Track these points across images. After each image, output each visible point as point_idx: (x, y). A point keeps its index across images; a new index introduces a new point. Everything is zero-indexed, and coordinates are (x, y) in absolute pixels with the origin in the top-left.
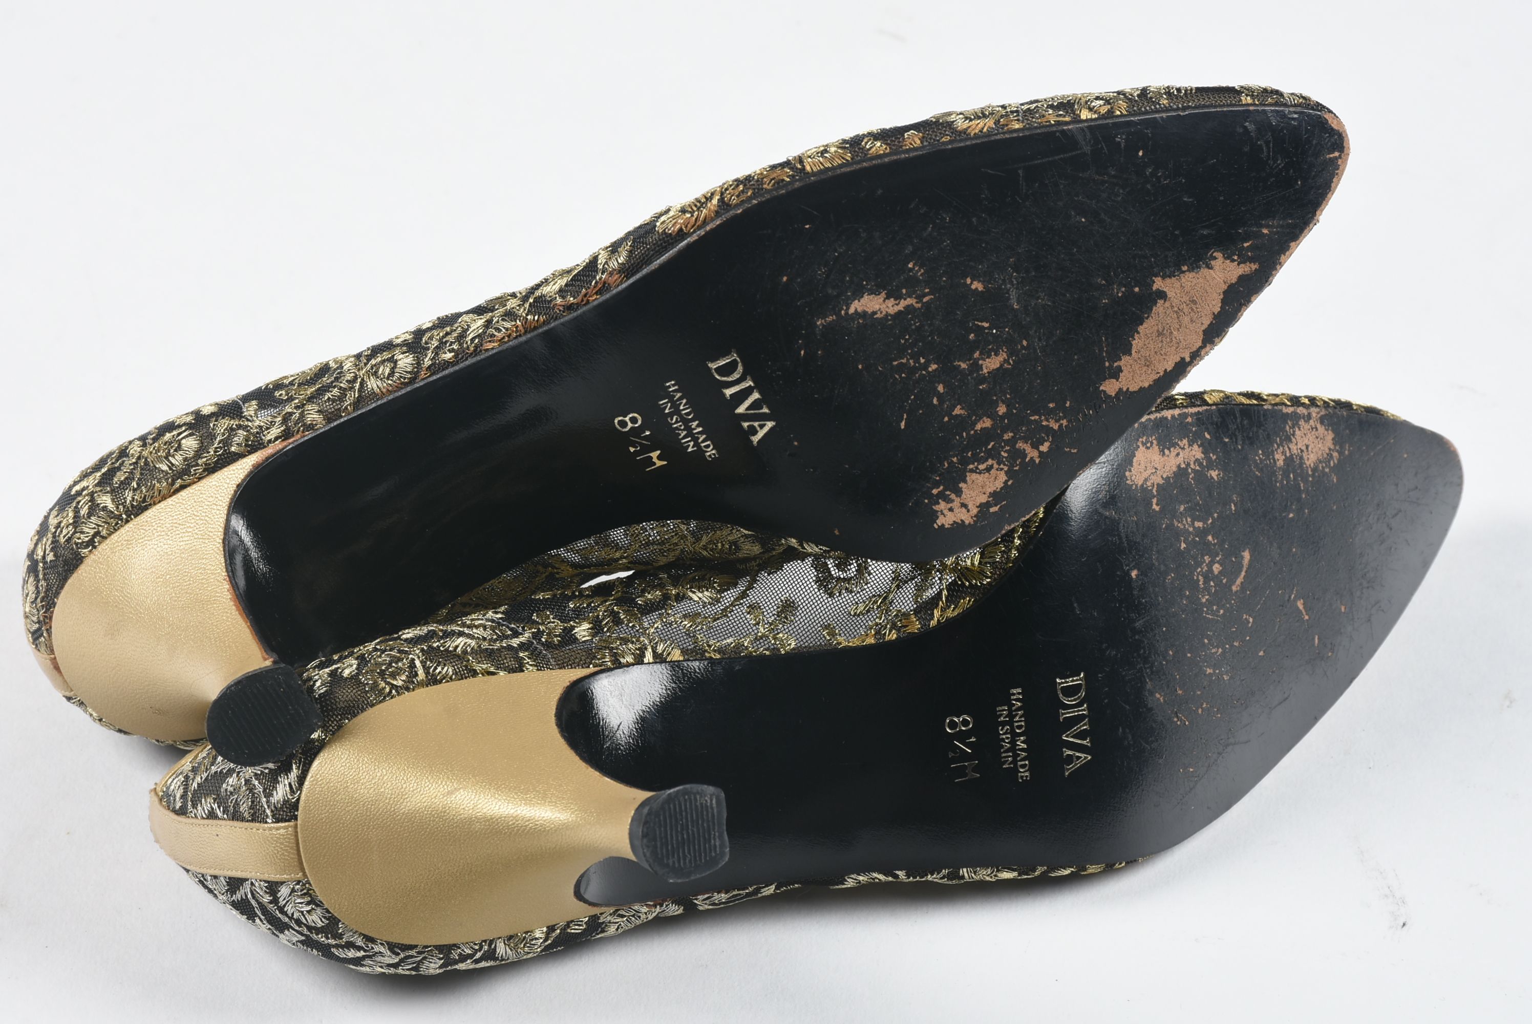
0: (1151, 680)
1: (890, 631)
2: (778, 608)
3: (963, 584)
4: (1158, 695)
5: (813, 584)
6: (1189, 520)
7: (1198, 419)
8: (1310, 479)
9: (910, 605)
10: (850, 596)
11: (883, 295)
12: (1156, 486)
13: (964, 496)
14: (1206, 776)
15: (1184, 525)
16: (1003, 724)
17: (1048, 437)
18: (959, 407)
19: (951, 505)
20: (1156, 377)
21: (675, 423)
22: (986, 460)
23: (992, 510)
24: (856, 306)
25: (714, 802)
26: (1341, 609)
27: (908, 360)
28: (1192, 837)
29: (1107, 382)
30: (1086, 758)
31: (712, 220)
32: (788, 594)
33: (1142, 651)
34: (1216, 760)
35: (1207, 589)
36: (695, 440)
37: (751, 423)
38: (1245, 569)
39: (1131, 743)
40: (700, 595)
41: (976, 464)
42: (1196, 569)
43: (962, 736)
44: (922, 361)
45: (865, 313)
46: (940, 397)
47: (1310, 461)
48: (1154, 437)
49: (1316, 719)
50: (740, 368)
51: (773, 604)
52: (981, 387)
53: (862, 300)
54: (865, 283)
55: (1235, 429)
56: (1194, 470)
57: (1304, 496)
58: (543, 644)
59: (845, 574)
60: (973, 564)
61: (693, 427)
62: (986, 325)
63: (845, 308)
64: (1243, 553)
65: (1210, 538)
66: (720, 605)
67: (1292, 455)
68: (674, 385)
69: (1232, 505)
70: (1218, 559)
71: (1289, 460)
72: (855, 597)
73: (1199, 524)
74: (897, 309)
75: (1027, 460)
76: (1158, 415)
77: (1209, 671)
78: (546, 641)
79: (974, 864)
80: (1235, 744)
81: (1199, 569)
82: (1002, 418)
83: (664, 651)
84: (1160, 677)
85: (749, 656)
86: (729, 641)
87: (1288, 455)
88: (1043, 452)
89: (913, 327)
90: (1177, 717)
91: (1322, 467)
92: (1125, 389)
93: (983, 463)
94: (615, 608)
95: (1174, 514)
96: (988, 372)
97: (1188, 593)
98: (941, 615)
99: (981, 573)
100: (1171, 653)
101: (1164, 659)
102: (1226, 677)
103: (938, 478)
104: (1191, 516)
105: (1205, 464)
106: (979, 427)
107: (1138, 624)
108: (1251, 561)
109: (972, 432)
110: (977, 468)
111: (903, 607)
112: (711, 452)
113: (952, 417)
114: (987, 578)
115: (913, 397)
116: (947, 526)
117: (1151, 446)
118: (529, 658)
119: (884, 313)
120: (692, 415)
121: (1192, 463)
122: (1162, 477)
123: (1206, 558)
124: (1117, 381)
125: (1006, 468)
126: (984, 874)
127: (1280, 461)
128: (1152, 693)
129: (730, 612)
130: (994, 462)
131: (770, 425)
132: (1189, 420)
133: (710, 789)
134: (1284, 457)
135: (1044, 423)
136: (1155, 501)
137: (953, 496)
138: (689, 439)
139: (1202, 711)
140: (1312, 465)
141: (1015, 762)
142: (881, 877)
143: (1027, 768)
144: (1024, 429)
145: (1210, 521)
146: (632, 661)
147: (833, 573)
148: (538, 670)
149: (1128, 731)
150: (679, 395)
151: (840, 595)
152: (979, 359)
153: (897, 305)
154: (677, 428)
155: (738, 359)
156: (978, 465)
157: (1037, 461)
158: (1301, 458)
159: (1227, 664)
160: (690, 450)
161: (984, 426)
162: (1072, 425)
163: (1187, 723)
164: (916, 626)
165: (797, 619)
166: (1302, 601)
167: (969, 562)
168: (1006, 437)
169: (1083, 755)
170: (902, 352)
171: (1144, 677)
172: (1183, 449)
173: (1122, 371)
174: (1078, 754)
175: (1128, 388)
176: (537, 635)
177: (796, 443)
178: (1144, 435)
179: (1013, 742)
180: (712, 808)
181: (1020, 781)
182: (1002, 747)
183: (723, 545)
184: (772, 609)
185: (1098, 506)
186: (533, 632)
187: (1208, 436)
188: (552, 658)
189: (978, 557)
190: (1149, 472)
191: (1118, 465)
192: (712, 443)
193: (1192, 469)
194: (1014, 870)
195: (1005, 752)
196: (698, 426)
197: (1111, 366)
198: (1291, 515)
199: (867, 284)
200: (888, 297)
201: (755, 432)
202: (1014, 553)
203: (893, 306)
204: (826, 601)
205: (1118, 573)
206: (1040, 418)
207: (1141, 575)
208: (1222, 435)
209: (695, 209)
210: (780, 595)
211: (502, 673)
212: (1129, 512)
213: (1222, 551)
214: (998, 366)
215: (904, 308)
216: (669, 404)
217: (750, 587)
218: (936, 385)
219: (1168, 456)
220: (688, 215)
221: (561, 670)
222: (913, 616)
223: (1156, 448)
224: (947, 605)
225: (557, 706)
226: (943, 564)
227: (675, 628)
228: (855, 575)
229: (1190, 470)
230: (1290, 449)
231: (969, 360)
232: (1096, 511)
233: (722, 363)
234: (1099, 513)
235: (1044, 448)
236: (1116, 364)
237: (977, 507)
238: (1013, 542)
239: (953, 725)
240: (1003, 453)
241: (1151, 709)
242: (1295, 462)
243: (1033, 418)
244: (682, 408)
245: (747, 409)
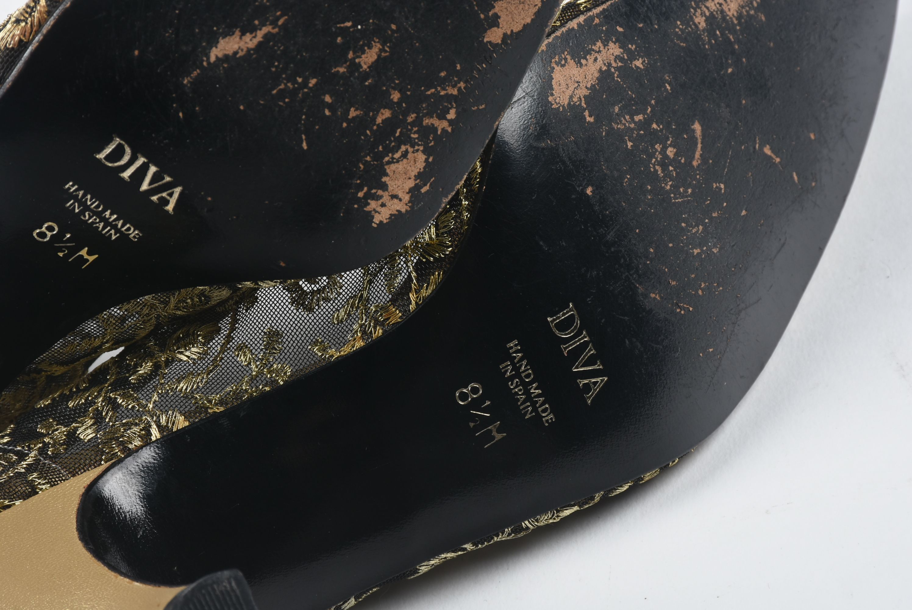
0: (640, 284)
1: (375, 328)
2: (264, 341)
3: (428, 261)
4: (653, 295)
5: (290, 306)
6: (627, 117)
7: (606, 17)
8: (738, 28)
9: (386, 297)
10: (329, 305)
11: (238, 33)
12: (583, 99)
13: (390, 188)
14: (728, 350)
15: (625, 124)
16: (511, 378)
17: (451, 104)
18: (352, 109)
19: (381, 201)
20: (535, 10)
21: (89, 219)
22: (399, 148)
23: (423, 190)
24: (215, 53)
25: (233, 584)
26: (810, 138)
27: (286, 85)
28: (738, 406)
29: (489, 32)
30: (602, 381)
31: (46, 20)
32: (269, 325)
33: (622, 261)
34: (733, 331)
35: (668, 175)
36: (115, 227)
37: (159, 195)
38: (699, 141)
39: (642, 349)
40: (188, 353)
41: (390, 155)
42: (650, 162)
43: (476, 404)
44: (300, 80)
45: (226, 57)
46: (330, 107)
47: (732, 11)
48: (566, 53)
49: (821, 250)
50: (128, 150)
51: (258, 339)
52: (367, 83)
53: (219, 46)
54: (215, 28)
55: (646, 11)
56: (617, 69)
57: (737, 47)
58: (50, 458)
59: (318, 286)
60: (431, 238)
61: (107, 216)
62: (349, 24)
63: (205, 59)
64: (692, 127)
65: (654, 126)
66: (209, 357)
67: (711, 13)
68: (73, 186)
69: (667, 85)
70: (669, 142)
71: (711, 19)
72: (334, 304)
73: (639, 118)
74: (256, 41)
75: (439, 133)
76: (564, 29)
77: (696, 251)
78: (53, 454)
79: (533, 513)
80: (746, 308)
81: (654, 160)
82: (399, 103)
83: (167, 423)
84: (649, 278)
85: (251, 399)
86: (228, 389)
87: (707, 14)
88: (451, 120)
89: (279, 52)
90: (679, 307)
91: (746, 11)
92: (509, 33)
93: (397, 152)
94: (111, 394)
95: (611, 118)
96: (369, 67)
97: (649, 188)
98: (417, 297)
99: (442, 245)
100: (652, 250)
101: (647, 258)
102: (715, 251)
103: (358, 182)
104: (627, 113)
105: (626, 57)
106: (379, 120)
107: (610, 237)
108: (703, 130)
109: (375, 127)
110: (393, 158)
111: (379, 301)
112: (134, 233)
113: (349, 121)
114: (449, 247)
115: (304, 117)
116: (385, 221)
117: (566, 62)
118: (39, 478)
119: (245, 50)
120: (102, 207)
121: (613, 62)
122: (586, 87)
123: (656, 147)
124: (498, 27)
125: (421, 148)
126: (545, 519)
127: (700, 21)
128: (646, 296)
129: (221, 361)
130: (407, 146)
131: (178, 191)
132: (597, 21)
133: (226, 573)
134: (704, 18)
135: (442, 93)
136: (587, 113)
137: (380, 192)
138: (109, 228)
139: (702, 292)
140: (735, 14)
141: (535, 409)
142: (450, 555)
143: (549, 411)
144: (424, 106)
145: (649, 109)
146: (140, 443)
147: (305, 288)
148: (52, 486)
149: (634, 340)
150: (81, 193)
151: (319, 307)
152: (354, 59)
153: (255, 37)
154: (93, 223)
155: (122, 142)
156: (393, 154)
157: (449, 129)
158: (722, 11)
159: (712, 238)
160: (114, 238)
161: (384, 117)
162: (471, 84)
163: (691, 309)
164: (397, 316)
165: (285, 346)
166: (768, 146)
167: (427, 237)
168: (410, 120)
169: (599, 379)
170: (277, 80)
171: (633, 283)
172: (599, 52)
173: (499, 17)
174: (593, 380)
175: (512, 31)
176: (42, 451)
177: (209, 199)
178: (555, 55)
179: (527, 392)
180: (233, 591)
181: (547, 425)
182: (518, 400)
183: (192, 300)
184: (258, 345)
185: (531, 142)
186: (40, 448)
187: (620, 29)
188: (62, 469)
189: (433, 230)
190: (572, 88)
191: (539, 94)
192: (132, 225)
193: (614, 68)
194: (574, 505)
195: (523, 403)
196: (111, 214)
197: (487, 17)
198: (730, 70)
199: (218, 29)
200: (243, 34)
201: (167, 202)
202: (466, 215)
203: (251, 40)
204: (308, 318)
205: (573, 196)
206: (436, 89)
207: (597, 189)
208: (635, 23)
209: (27, 16)
210: (262, 328)
211: (18, 503)
212: (564, 135)
213: (670, 133)
214: (376, 57)
215: (262, 38)
216: (76, 204)
217: (233, 329)
218: (323, 97)
219: (586, 65)
220: (23, 24)
221: (75, 478)
222: (391, 307)
223: (571, 62)
224: (419, 285)
225: (77, 518)
226: (405, 247)
227: (172, 395)
228: (328, 283)
229: (613, 70)
230: (707, 8)
231: (345, 62)
232: (531, 147)
233: (108, 150)
234: (535, 147)
235: (452, 115)
236: (491, 13)
237: (407, 193)
238: (461, 204)
239: (464, 397)
240: (412, 136)
241: (651, 311)
242: (717, 18)
243: (429, 93)
244: (89, 203)
245: (151, 183)
